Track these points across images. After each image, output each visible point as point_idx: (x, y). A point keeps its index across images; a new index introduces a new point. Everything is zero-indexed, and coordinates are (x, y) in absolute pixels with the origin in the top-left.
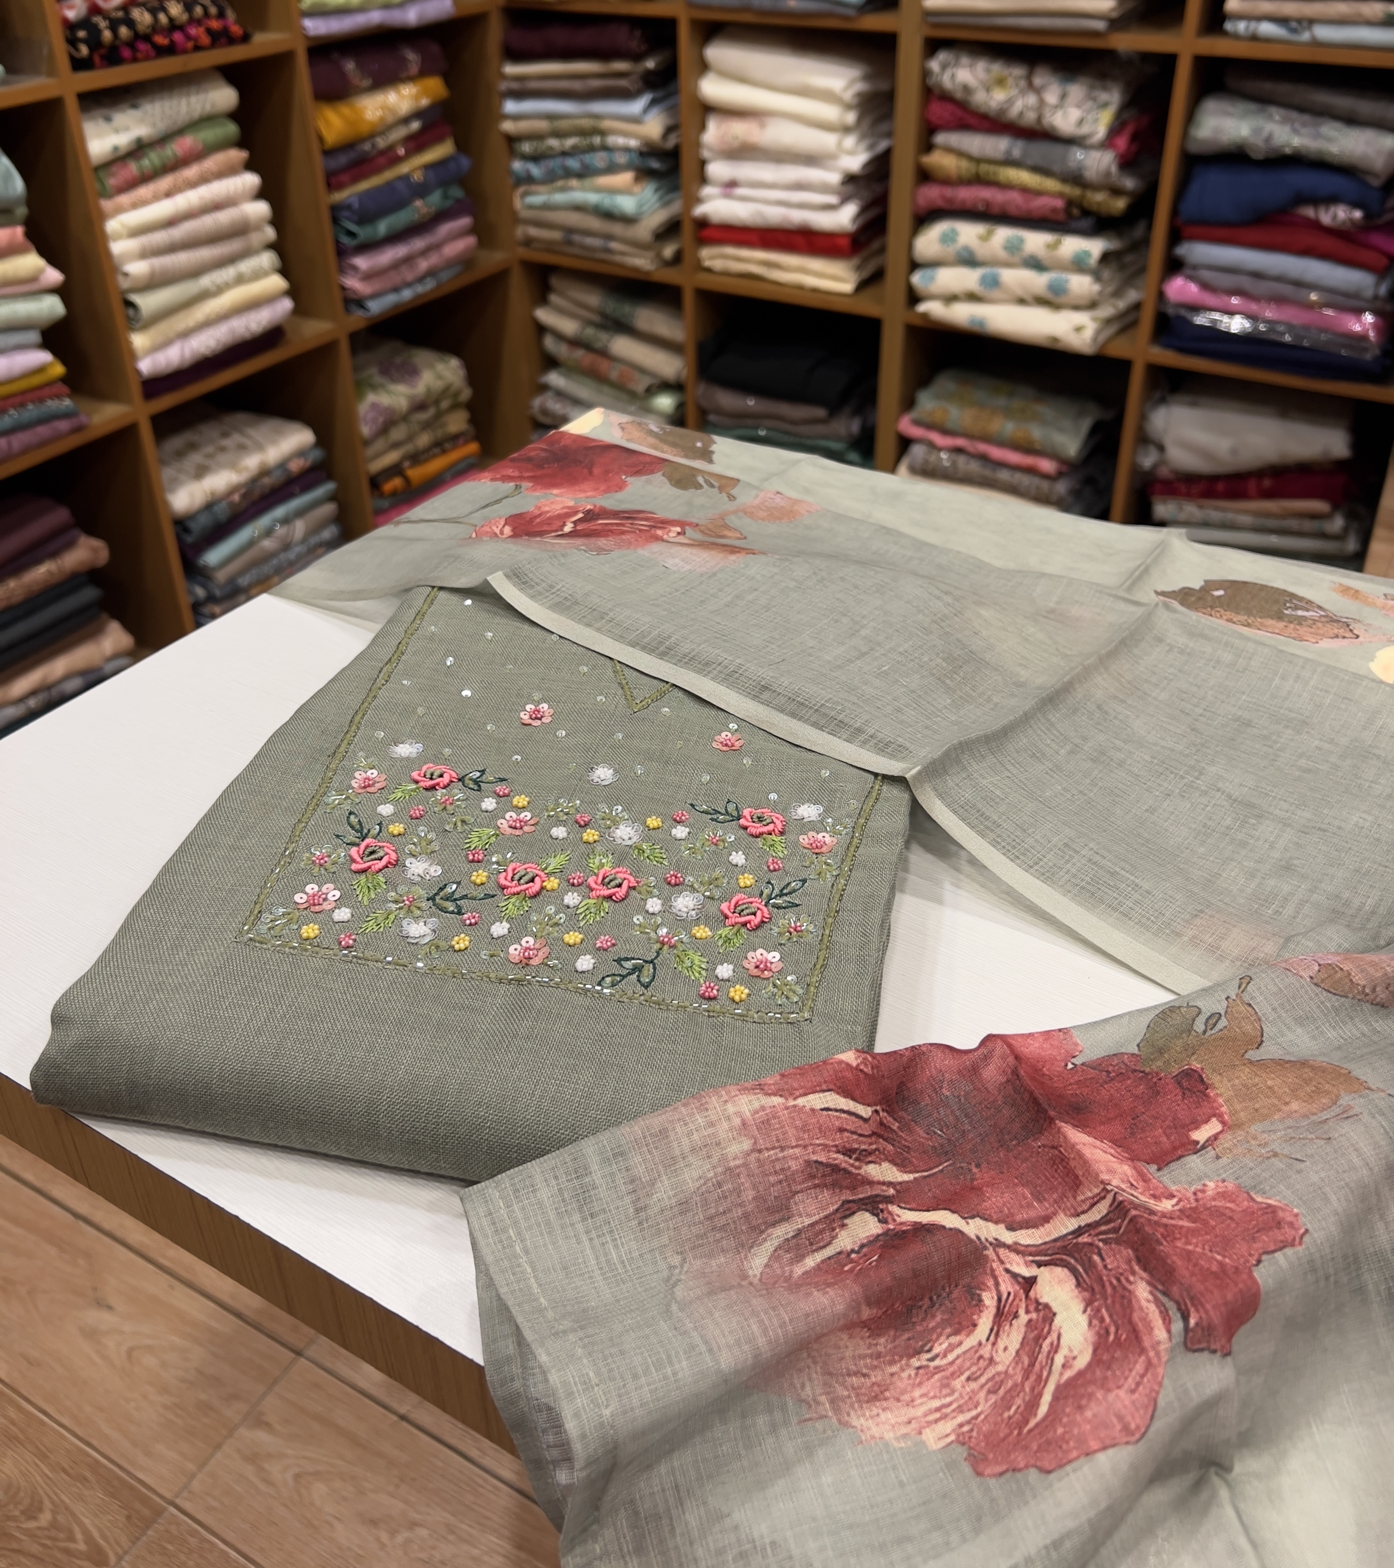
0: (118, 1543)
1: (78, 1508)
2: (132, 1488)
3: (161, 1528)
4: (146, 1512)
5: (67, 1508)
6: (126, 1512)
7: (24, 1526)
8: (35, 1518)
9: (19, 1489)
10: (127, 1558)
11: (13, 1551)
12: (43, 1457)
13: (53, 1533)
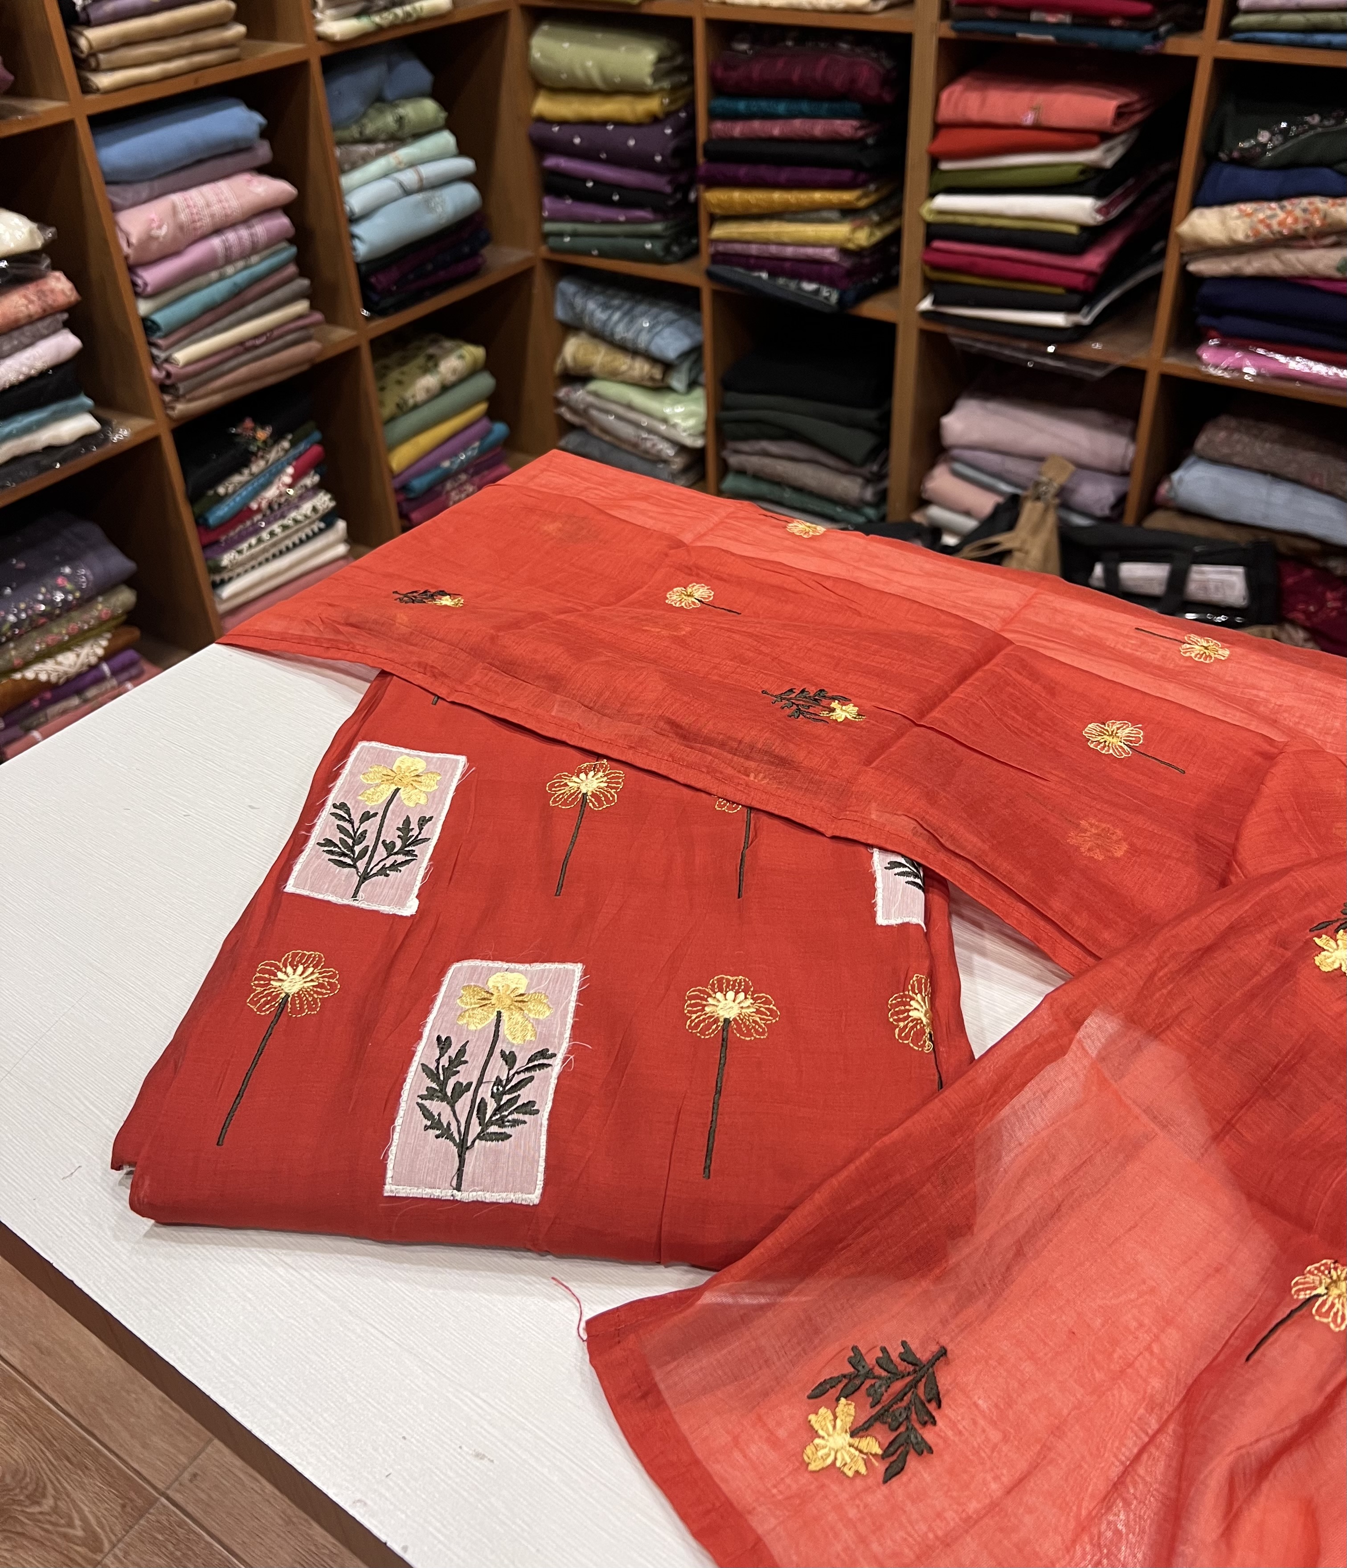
0: (112, 1531)
1: (77, 1495)
2: (129, 1478)
3: (153, 1518)
4: (140, 1502)
5: (68, 1496)
6: (120, 1501)
7: (28, 1510)
8: (38, 1503)
9: (25, 1473)
10: (121, 1545)
11: (18, 1534)
12: (50, 1445)
13: (54, 1518)
